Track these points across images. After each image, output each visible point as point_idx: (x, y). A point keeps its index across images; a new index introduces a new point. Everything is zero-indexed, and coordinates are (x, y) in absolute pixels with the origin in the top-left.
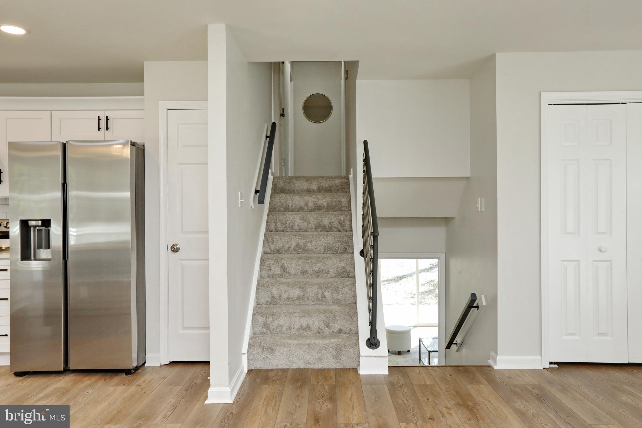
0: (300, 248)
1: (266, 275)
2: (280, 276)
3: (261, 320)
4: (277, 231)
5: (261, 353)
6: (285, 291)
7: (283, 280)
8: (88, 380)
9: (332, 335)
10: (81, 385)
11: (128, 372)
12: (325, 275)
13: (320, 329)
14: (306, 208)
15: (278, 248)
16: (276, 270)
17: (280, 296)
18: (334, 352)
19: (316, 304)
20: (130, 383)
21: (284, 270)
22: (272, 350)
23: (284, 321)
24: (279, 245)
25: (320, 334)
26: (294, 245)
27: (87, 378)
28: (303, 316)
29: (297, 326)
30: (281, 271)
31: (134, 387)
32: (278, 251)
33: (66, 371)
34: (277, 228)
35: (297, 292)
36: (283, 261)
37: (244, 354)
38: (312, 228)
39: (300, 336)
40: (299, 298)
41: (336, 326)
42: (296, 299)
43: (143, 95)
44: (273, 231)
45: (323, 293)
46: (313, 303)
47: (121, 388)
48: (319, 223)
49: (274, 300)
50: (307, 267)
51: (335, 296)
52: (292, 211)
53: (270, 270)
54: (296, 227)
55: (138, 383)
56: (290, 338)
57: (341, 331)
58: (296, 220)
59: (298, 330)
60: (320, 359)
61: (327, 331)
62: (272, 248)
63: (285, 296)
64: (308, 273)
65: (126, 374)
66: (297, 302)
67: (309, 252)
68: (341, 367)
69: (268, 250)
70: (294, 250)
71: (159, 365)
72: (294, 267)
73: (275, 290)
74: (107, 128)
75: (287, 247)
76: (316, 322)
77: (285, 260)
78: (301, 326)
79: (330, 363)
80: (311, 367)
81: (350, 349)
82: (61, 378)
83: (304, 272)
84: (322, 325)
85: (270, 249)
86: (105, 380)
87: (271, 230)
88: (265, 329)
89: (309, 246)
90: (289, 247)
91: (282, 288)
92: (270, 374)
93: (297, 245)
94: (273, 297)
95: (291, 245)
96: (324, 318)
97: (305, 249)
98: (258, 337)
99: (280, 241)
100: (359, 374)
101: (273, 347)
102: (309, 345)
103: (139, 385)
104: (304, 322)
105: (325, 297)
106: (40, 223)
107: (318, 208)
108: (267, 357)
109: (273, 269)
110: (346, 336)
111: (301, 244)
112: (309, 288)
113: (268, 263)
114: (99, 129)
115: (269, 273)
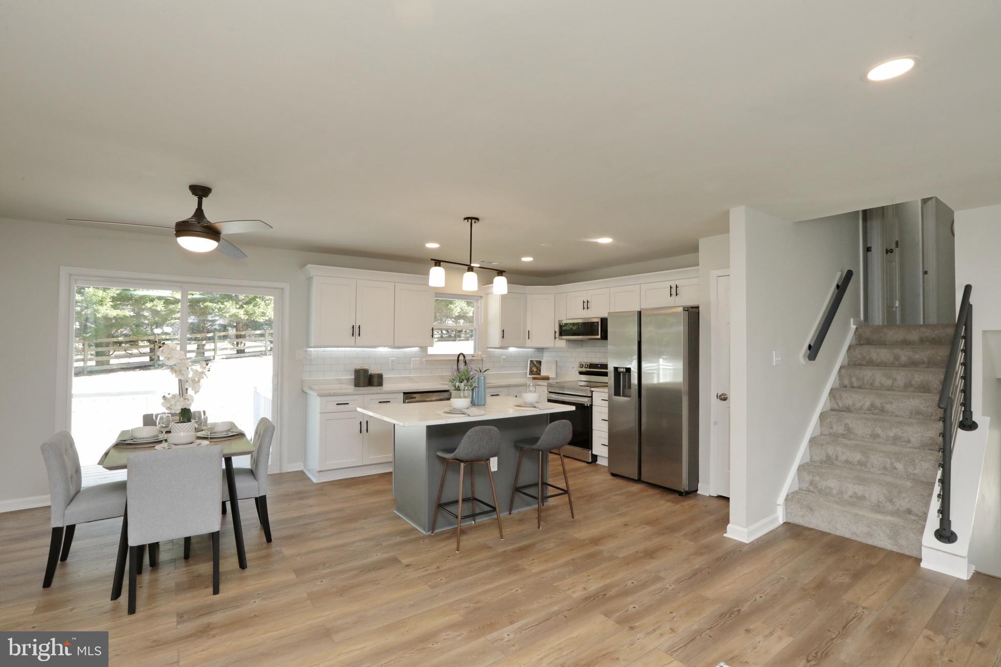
0: (876, 408)
1: (827, 433)
2: (844, 436)
3: (808, 478)
4: (853, 387)
5: (799, 510)
6: (843, 453)
7: (846, 441)
8: (651, 491)
9: (896, 513)
10: (645, 494)
11: (680, 494)
12: (904, 443)
13: (879, 502)
14: (897, 363)
15: (847, 406)
16: (840, 429)
17: (837, 457)
18: (888, 531)
19: (883, 474)
20: (677, 502)
21: (848, 431)
22: (811, 509)
23: (832, 483)
24: (849, 402)
25: (878, 508)
26: (868, 404)
27: (651, 490)
28: (857, 484)
29: (850, 493)
30: (845, 430)
31: (679, 506)
32: (848, 410)
33: (639, 481)
34: (853, 384)
35: (857, 457)
36: (847, 421)
37: (779, 505)
38: (899, 387)
39: (852, 504)
40: (860, 463)
41: (903, 503)
42: (856, 463)
43: (698, 265)
44: (847, 386)
45: (892, 464)
46: (880, 472)
47: (669, 504)
48: (910, 382)
49: (829, 462)
50: (879, 431)
51: (910, 470)
52: (877, 366)
53: (832, 428)
54: (877, 384)
55: (682, 504)
56: (836, 503)
57: (909, 511)
58: (878, 377)
59: (851, 497)
60: (871, 535)
61: (889, 507)
62: (841, 405)
63: (843, 458)
64: (880, 438)
65: (679, 495)
66: (858, 467)
67: (889, 414)
68: (899, 551)
69: (836, 407)
70: (868, 410)
71: (708, 495)
72: (861, 428)
73: (831, 450)
74: (677, 294)
75: (859, 405)
76: (875, 493)
77: (850, 420)
78: (855, 493)
79: (882, 541)
80: (859, 539)
81: (912, 535)
82: (636, 485)
83: (875, 436)
84: (882, 498)
85: (838, 405)
86: (662, 495)
87: (844, 385)
88: (811, 487)
89: (888, 407)
90: (862, 406)
91: (839, 449)
92: (806, 533)
93: (872, 405)
94: (828, 457)
95: (864, 404)
96: (885, 491)
97: (883, 410)
98: (802, 493)
99: (849, 399)
100: (920, 565)
101: (812, 507)
102: (856, 515)
103: (683, 506)
104: (860, 490)
105: (895, 468)
106: (625, 370)
107: (913, 364)
108: (806, 514)
109: (835, 428)
110: (913, 518)
111: (878, 402)
112: (873, 455)
113: (828, 420)
114: (671, 295)
115: (831, 430)
